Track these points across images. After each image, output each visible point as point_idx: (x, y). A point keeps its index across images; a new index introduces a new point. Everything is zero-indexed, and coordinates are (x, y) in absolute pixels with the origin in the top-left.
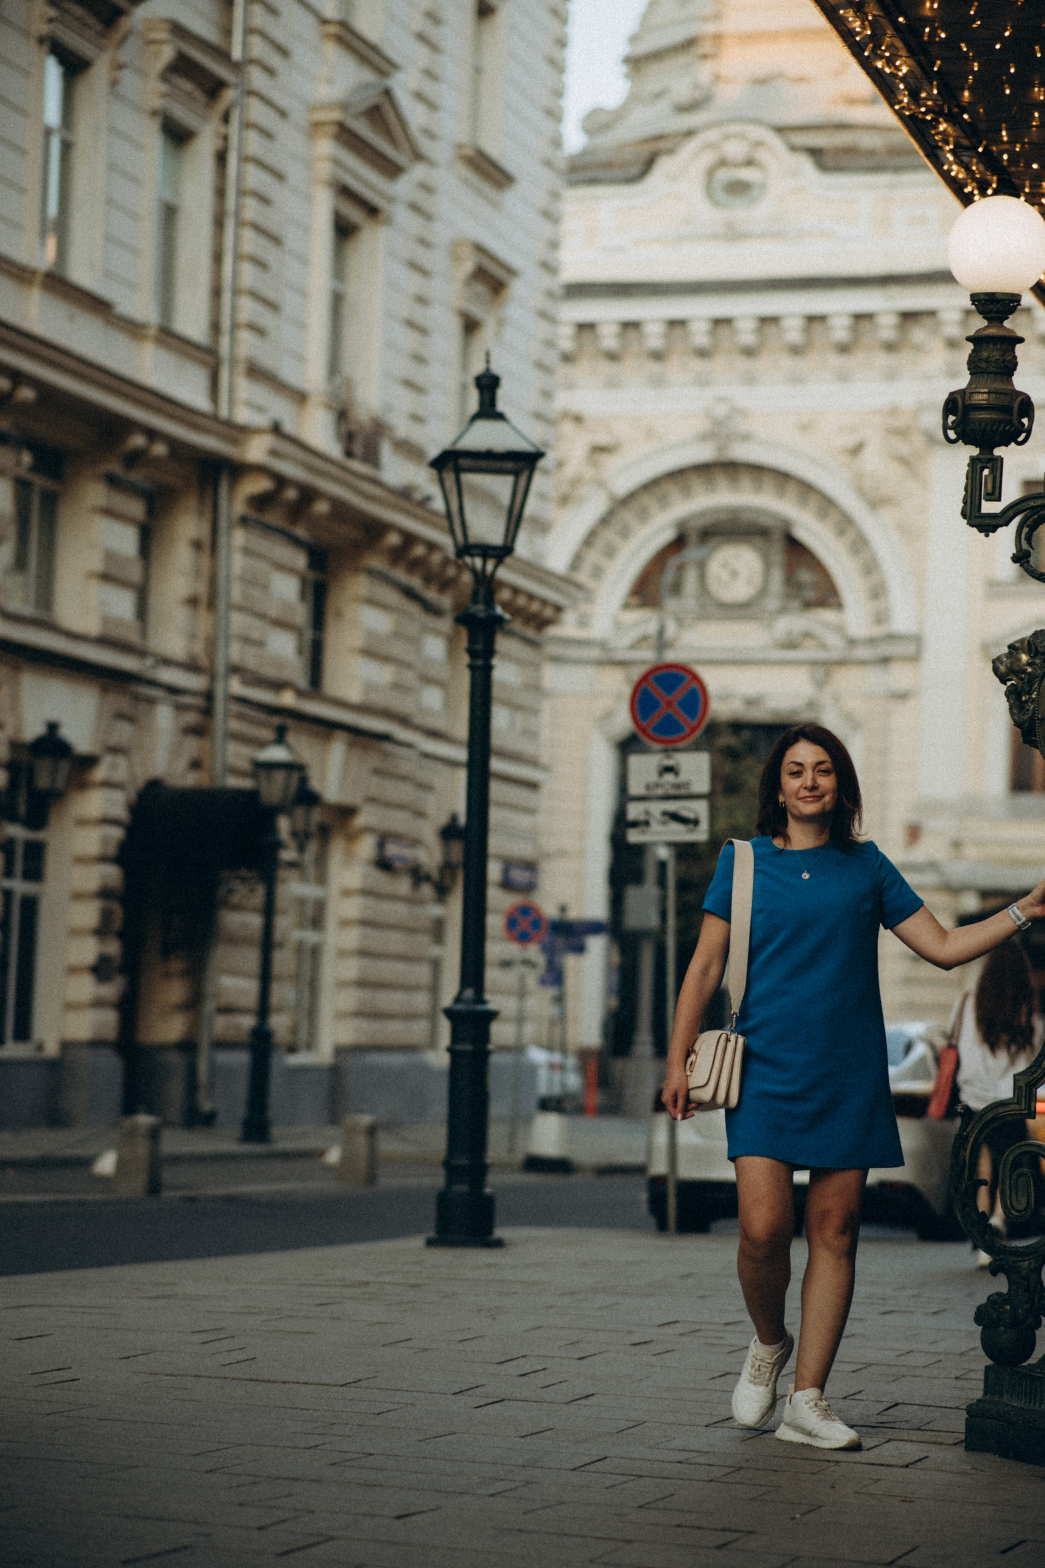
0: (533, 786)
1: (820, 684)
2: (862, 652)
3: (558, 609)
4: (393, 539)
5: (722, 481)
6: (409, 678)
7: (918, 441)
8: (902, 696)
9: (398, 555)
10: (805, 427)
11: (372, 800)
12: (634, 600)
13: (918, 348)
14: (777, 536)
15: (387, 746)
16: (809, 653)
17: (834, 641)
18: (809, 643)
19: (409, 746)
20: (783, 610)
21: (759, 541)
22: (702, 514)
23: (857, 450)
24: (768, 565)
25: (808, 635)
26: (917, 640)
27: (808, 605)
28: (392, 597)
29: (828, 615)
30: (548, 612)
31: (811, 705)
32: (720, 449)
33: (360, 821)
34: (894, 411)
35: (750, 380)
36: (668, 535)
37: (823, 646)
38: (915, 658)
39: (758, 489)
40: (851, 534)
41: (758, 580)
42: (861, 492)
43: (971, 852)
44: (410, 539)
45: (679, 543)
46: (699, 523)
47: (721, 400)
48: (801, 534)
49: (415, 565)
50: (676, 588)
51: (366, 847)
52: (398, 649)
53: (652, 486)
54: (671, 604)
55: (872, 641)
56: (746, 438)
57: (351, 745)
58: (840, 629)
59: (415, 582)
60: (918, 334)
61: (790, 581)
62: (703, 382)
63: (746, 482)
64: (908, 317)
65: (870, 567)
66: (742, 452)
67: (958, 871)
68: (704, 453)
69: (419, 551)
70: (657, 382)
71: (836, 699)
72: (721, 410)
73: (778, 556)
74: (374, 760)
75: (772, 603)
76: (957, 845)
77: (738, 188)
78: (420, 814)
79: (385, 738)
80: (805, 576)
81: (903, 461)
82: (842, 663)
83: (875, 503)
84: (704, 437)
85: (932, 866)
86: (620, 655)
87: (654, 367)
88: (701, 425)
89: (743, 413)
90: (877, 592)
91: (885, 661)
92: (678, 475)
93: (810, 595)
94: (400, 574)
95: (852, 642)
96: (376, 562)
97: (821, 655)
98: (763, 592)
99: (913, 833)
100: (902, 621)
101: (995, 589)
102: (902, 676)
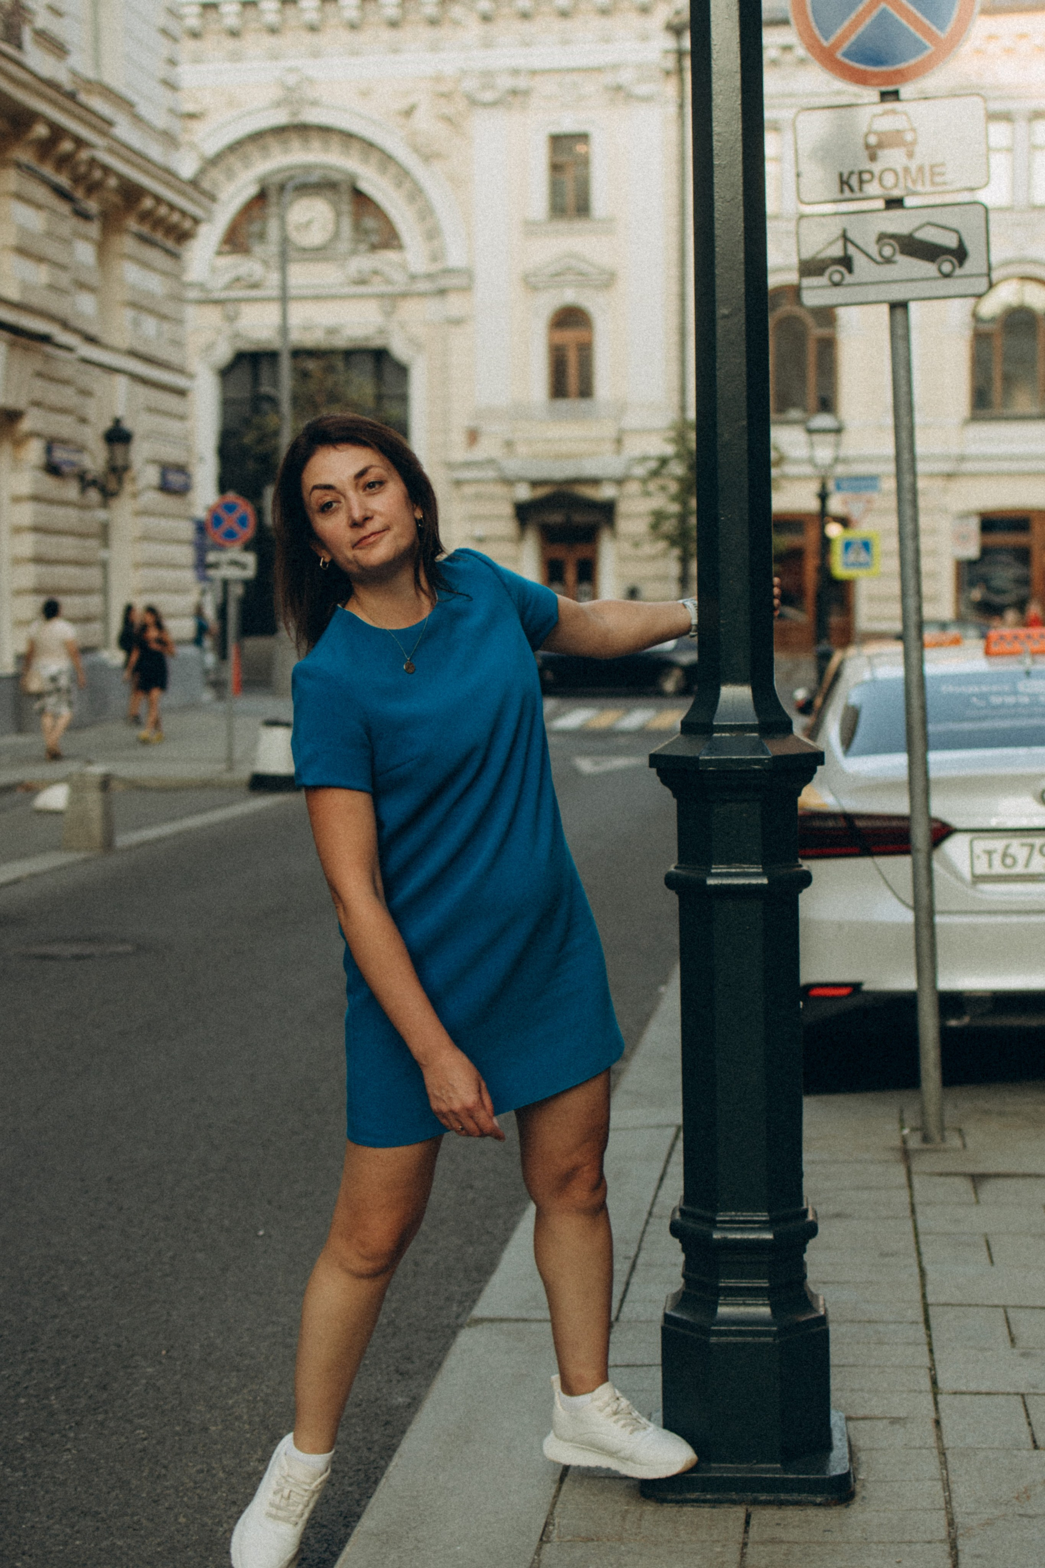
0: (181, 393)
1: (388, 314)
2: (423, 286)
3: (196, 221)
4: (41, 131)
5: (296, 143)
6: (64, 280)
7: (461, 105)
8: (457, 322)
9: (45, 148)
10: (365, 94)
11: (37, 404)
12: (227, 248)
13: (456, 23)
14: (344, 188)
15: (49, 349)
16: (377, 286)
17: (399, 277)
18: (377, 279)
19: (69, 349)
20: (354, 252)
21: (329, 194)
22: (279, 171)
23: (409, 112)
24: (338, 214)
25: (376, 272)
26: (468, 273)
27: (374, 248)
28: (41, 193)
29: (391, 255)
30: (187, 224)
31: (381, 331)
32: (294, 114)
33: (26, 425)
34: (438, 79)
35: (316, 54)
36: (252, 190)
37: (388, 281)
38: (467, 289)
39: (326, 149)
40: (407, 185)
41: (331, 227)
42: (416, 149)
43: (522, 449)
44: (58, 132)
45: (261, 198)
46: (278, 179)
47: (291, 70)
48: (365, 186)
49: (64, 162)
50: (262, 236)
51: (34, 452)
52: (51, 249)
53: (235, 147)
54: (258, 249)
55: (430, 276)
56: (314, 103)
57: (12, 345)
58: (403, 266)
59: (63, 180)
60: (456, 12)
61: (357, 227)
62: (275, 56)
63: (316, 144)
65: (426, 213)
66: (312, 116)
67: (512, 467)
68: (281, 118)
69: (67, 146)
70: (236, 57)
71: (402, 325)
72: (291, 80)
73: (346, 207)
74: (35, 363)
75: (344, 245)
76: (509, 444)
78: (83, 420)
79: (45, 339)
80: (370, 223)
81: (448, 120)
82: (404, 295)
83: (428, 157)
84: (278, 104)
85: (491, 462)
86: (217, 295)
87: (230, 44)
88: (276, 93)
89: (311, 81)
90: (433, 234)
91: (442, 292)
92: (257, 137)
93: (375, 239)
94: (47, 170)
95: (413, 277)
96: (24, 155)
97: (389, 289)
98: (336, 235)
99: (473, 436)
100: (455, 258)
101: (530, 228)
102: (455, 305)
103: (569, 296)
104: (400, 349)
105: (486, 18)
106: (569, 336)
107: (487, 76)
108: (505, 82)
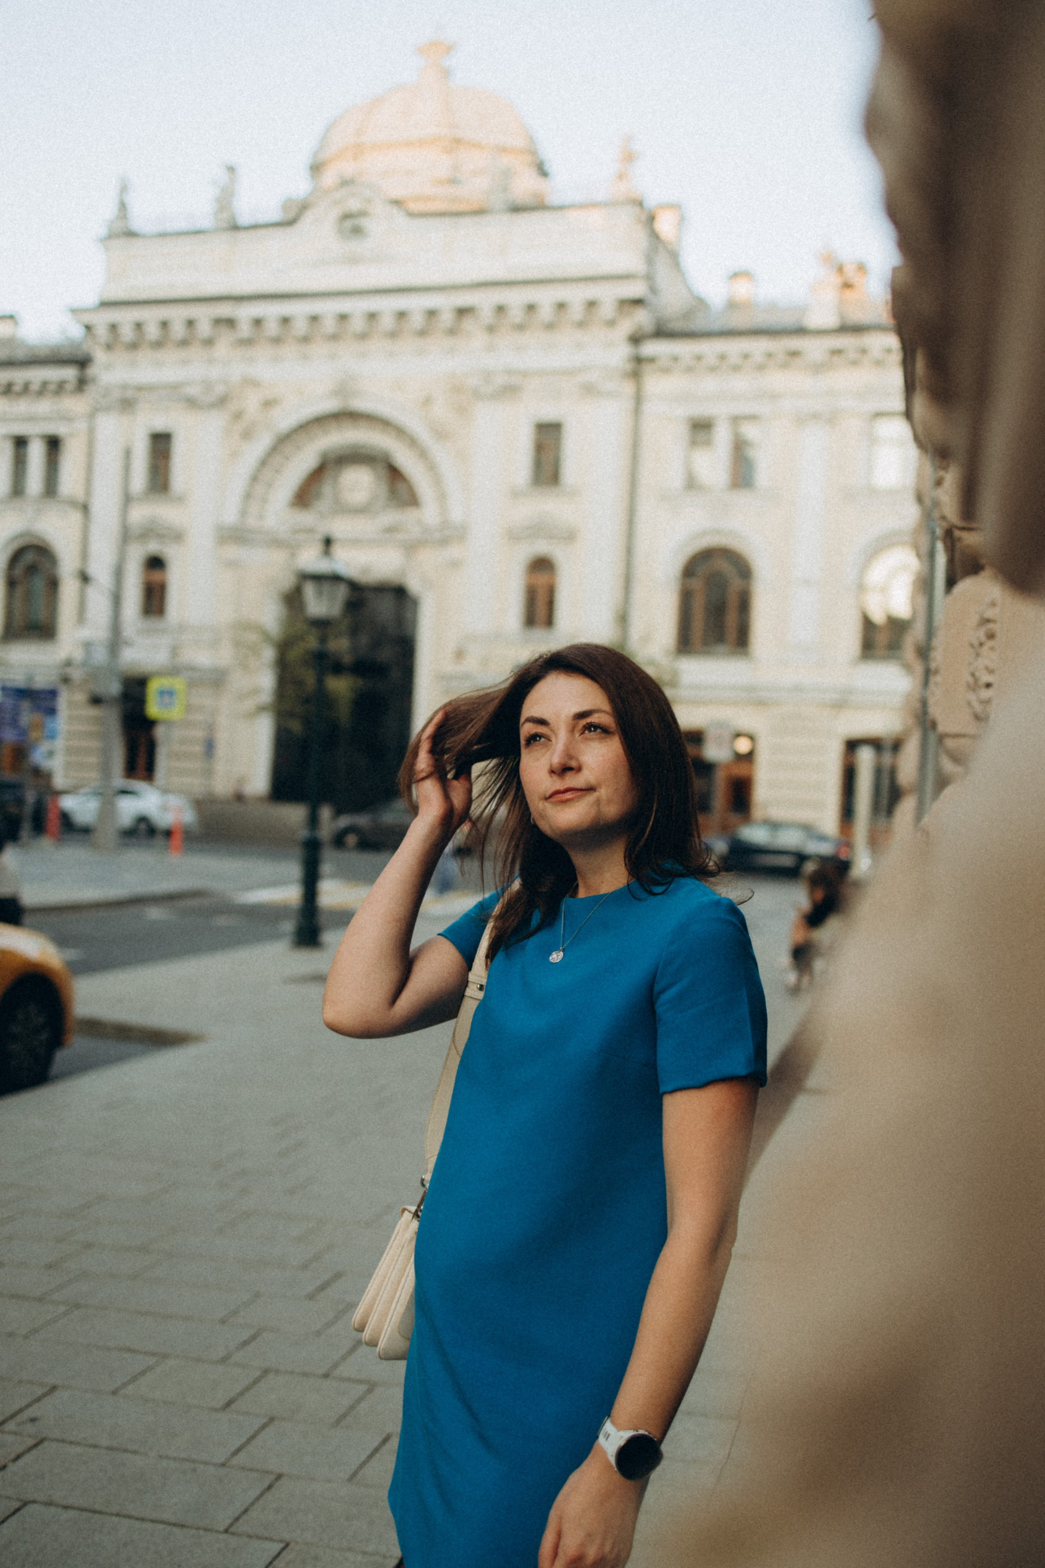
1: (408, 558)
5: (347, 425)
7: (468, 396)
8: (455, 565)
12: (296, 503)
14: (382, 462)
17: (416, 529)
18: (401, 530)
20: (386, 509)
21: (371, 465)
22: (336, 447)
23: (427, 401)
24: (376, 482)
25: (400, 525)
26: (464, 527)
27: (399, 506)
29: (411, 512)
31: (400, 572)
32: (343, 403)
34: (452, 376)
35: (363, 356)
36: (315, 462)
37: (409, 533)
38: (462, 539)
39: (369, 431)
41: (371, 492)
42: (431, 430)
45: (321, 469)
46: (335, 453)
47: (343, 369)
48: (397, 462)
50: (320, 496)
53: (301, 428)
54: (316, 505)
55: (438, 529)
56: (359, 394)
58: (419, 521)
60: (468, 324)
61: (390, 490)
62: (332, 357)
64: (462, 312)
65: (437, 480)
66: (359, 404)
68: (334, 406)
70: (304, 358)
72: (343, 376)
73: (384, 477)
75: (379, 505)
76: (484, 662)
77: (357, 231)
80: (399, 488)
81: (458, 408)
82: (421, 544)
83: (441, 435)
84: (333, 394)
87: (302, 347)
88: (331, 386)
89: (356, 377)
90: (442, 497)
91: (445, 542)
92: (318, 421)
95: (427, 530)
97: (408, 538)
98: (374, 497)
99: (460, 655)
100: (456, 514)
101: (515, 494)
102: (454, 551)
103: (542, 547)
104: (414, 585)
105: (491, 329)
106: (541, 579)
107: (488, 376)
108: (500, 380)
